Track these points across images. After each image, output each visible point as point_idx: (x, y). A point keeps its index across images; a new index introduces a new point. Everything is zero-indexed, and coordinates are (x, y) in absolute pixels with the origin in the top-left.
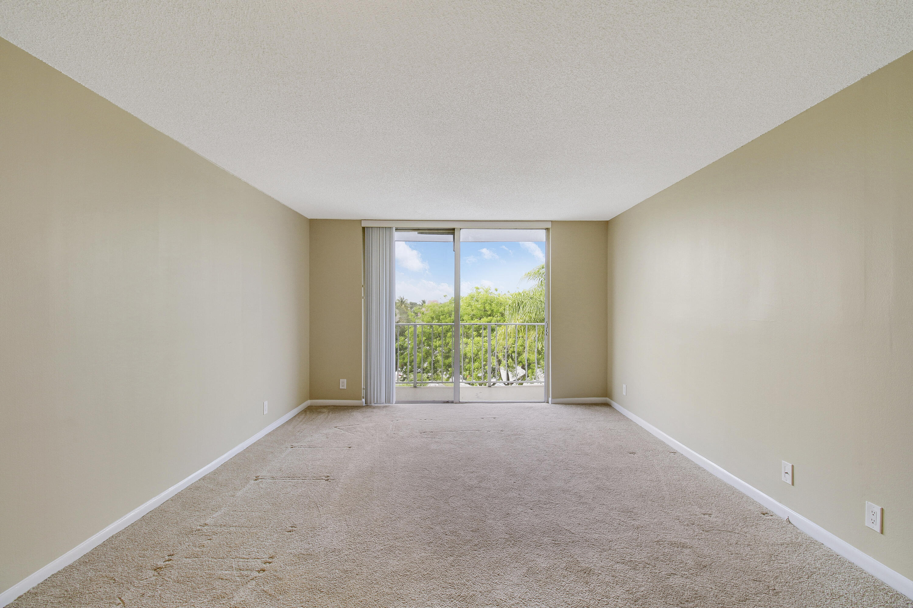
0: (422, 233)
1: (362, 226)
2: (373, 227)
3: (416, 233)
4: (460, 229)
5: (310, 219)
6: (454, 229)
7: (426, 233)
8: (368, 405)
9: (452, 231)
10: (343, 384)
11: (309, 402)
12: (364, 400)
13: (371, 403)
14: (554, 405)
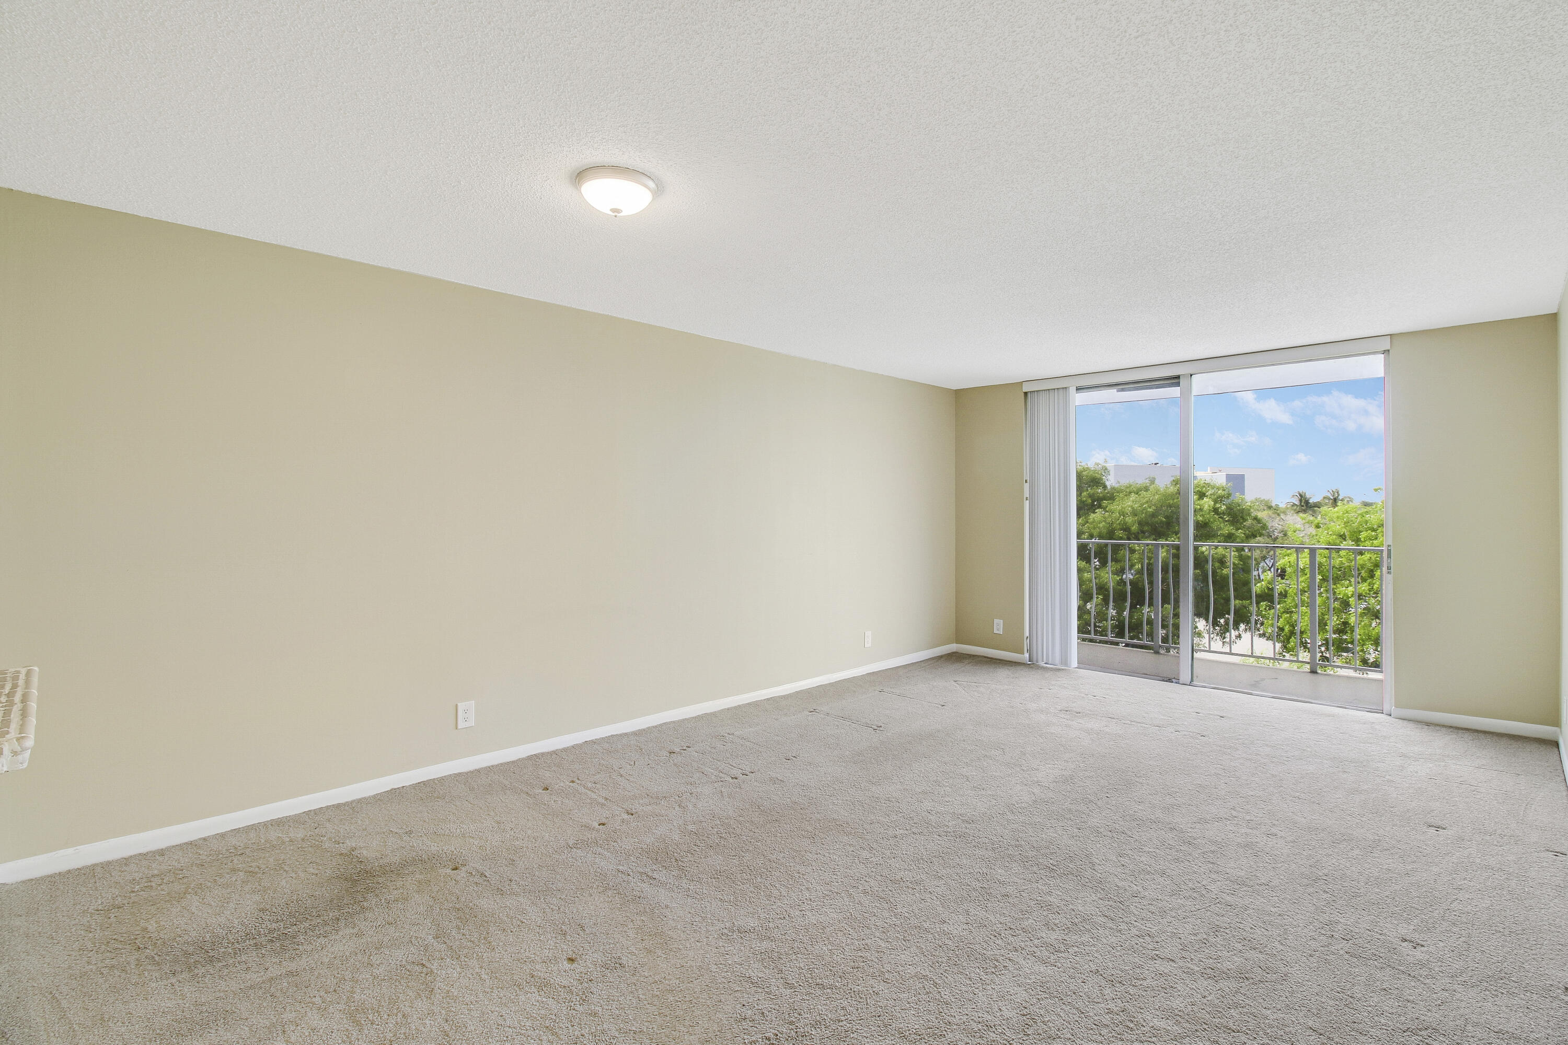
0: (1123, 390)
1: (1024, 391)
2: (1039, 391)
3: (1113, 391)
4: (1191, 375)
5: (956, 390)
6: (1178, 377)
7: (1129, 390)
8: (1031, 665)
9: (1175, 380)
10: (998, 626)
11: (953, 647)
12: (1027, 655)
13: (1037, 662)
14: (1397, 720)
